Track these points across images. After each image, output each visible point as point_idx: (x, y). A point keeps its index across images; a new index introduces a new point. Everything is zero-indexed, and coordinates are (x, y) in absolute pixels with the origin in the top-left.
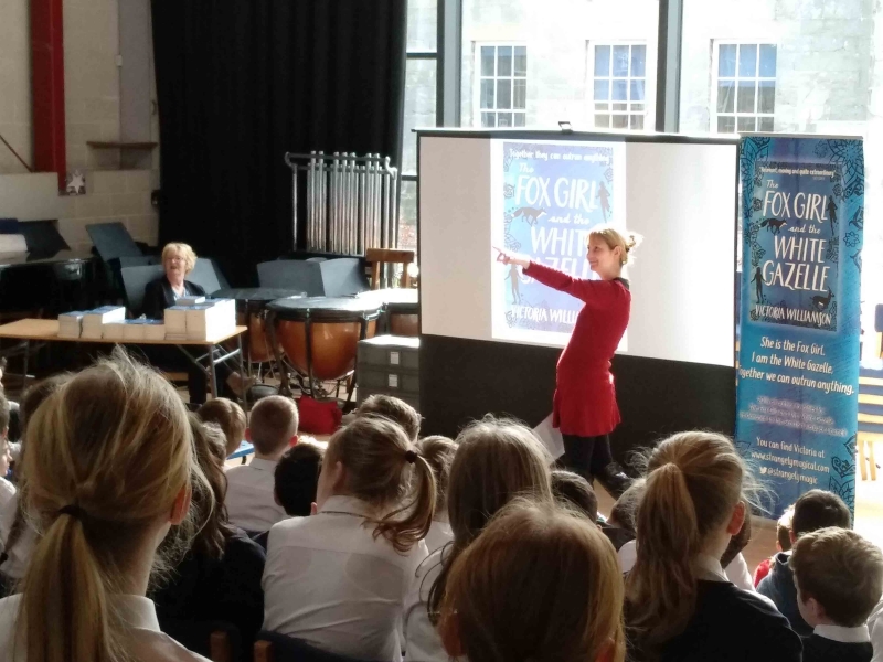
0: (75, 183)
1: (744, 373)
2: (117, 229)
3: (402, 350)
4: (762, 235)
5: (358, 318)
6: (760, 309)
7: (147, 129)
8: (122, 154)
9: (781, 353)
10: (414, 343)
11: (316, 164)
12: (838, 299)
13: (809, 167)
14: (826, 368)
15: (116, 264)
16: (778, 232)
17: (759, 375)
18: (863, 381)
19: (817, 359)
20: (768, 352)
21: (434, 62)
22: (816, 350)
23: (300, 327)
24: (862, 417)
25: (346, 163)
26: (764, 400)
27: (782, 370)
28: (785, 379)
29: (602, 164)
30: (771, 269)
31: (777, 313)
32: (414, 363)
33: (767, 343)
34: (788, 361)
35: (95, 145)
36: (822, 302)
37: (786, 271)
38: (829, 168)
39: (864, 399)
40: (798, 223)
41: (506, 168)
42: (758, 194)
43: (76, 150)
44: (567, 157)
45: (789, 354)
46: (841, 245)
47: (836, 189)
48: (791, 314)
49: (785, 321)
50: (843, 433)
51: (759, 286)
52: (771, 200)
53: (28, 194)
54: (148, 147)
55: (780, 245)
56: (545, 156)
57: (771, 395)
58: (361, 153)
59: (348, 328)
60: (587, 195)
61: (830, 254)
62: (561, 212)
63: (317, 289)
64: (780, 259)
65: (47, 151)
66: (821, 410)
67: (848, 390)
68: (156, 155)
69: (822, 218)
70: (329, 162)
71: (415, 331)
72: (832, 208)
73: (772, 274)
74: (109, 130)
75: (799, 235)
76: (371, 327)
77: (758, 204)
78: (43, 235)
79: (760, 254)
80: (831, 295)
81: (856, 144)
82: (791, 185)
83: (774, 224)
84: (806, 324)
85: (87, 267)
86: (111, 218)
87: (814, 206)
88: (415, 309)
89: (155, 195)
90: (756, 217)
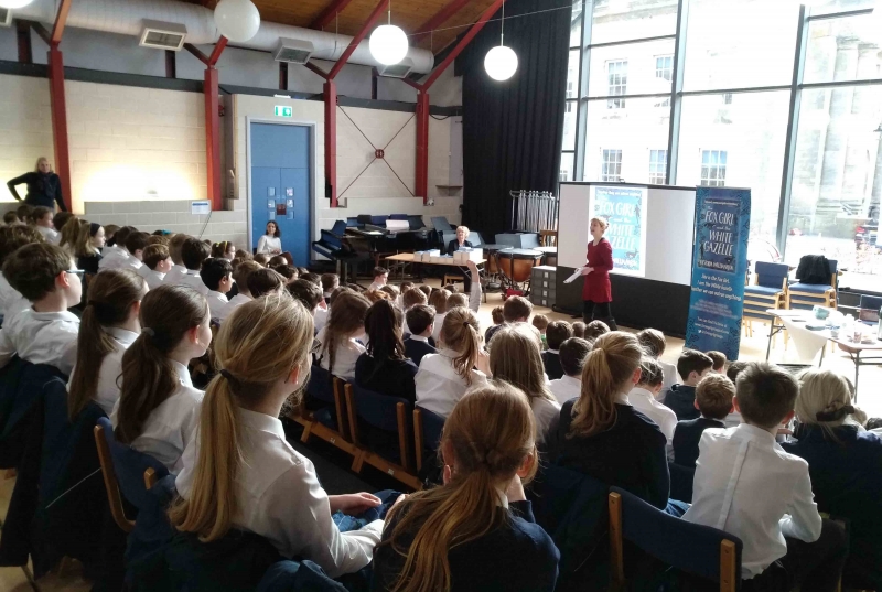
0: (431, 201)
1: (693, 289)
2: (443, 219)
3: (549, 272)
4: (704, 230)
5: (532, 258)
6: (702, 262)
7: (460, 182)
8: (448, 190)
9: (711, 281)
10: (554, 269)
11: (522, 195)
12: (737, 259)
13: (727, 201)
14: (730, 289)
15: (441, 233)
16: (711, 229)
17: (700, 290)
18: (746, 294)
19: (726, 285)
20: (704, 280)
21: (573, 154)
22: (725, 281)
23: (509, 261)
24: (746, 310)
25: (534, 195)
26: (702, 301)
27: (710, 289)
28: (711, 293)
29: (637, 196)
30: (708, 244)
31: (709, 264)
32: (554, 277)
33: (704, 277)
34: (713, 285)
35: (439, 187)
36: (728, 260)
37: (714, 246)
38: (735, 202)
39: (746, 302)
40: (720, 225)
41: (596, 198)
42: (703, 212)
43: (432, 189)
44: (623, 194)
45: (714, 282)
46: (739, 236)
47: (738, 211)
48: (716, 265)
49: (712, 268)
50: (736, 317)
51: (702, 252)
52: (709, 215)
53: (413, 206)
54: (459, 188)
55: (712, 235)
56: (613, 193)
57: (705, 299)
58: (540, 191)
59: (528, 262)
60: (630, 210)
61: (734, 239)
62: (619, 217)
63: (518, 245)
64: (712, 241)
65: (421, 189)
66: (726, 307)
67: (739, 299)
68: (461, 192)
69: (731, 223)
70: (527, 195)
71: (555, 264)
72: (736, 219)
73: (708, 247)
74: (445, 181)
75: (720, 231)
76: (538, 262)
77: (703, 217)
78: (416, 221)
79: (703, 238)
80: (733, 257)
81: (748, 191)
82: (717, 209)
83: (710, 225)
84: (722, 269)
85: (429, 234)
86: (442, 215)
87: (728, 218)
88: (555, 255)
89: (461, 206)
90: (702, 222)
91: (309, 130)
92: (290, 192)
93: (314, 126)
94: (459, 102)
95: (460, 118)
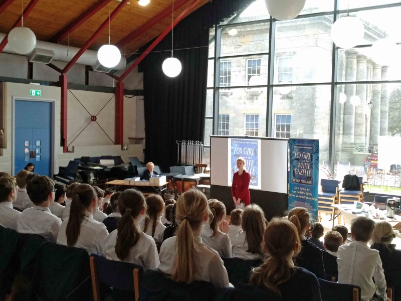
0: (125, 147)
1: (290, 195)
2: (136, 158)
3: (206, 188)
4: (295, 162)
5: (195, 180)
6: (294, 180)
7: (143, 135)
8: (137, 141)
9: (299, 191)
10: (209, 186)
11: (183, 144)
12: (313, 177)
13: (306, 146)
14: (311, 194)
15: (136, 167)
16: (298, 161)
17: (294, 196)
18: (319, 197)
19: (308, 192)
20: (296, 190)
21: (212, 119)
22: (308, 190)
23: (181, 182)
24: (319, 206)
25: (190, 143)
26: (295, 202)
27: (300, 194)
28: (300, 197)
29: (255, 144)
30: (297, 170)
31: (298, 181)
32: (209, 191)
33: (296, 188)
34: (301, 192)
35: (130, 138)
36: (309, 178)
37: (300, 171)
38: (311, 147)
39: (319, 202)
40: (304, 159)
41: (232, 145)
42: (293, 152)
43: (126, 140)
44: (247, 143)
45: (301, 191)
46: (314, 165)
47: (313, 152)
48: (302, 181)
49: (300, 183)
50: (315, 210)
51: (294, 174)
52: (297, 154)
53: (115, 150)
54: (142, 139)
55: (299, 165)
56: (241, 142)
57: (297, 201)
58: (195, 141)
59: (192, 183)
60: (251, 152)
61: (311, 167)
62: (245, 156)
63: (184, 173)
64: (299, 168)
65: (119, 140)
66: (309, 204)
67: (316, 200)
68: (144, 141)
69: (309, 158)
70: (187, 143)
71: (209, 184)
72: (311, 156)
73: (297, 171)
74: (133, 135)
75: (303, 162)
76: (198, 183)
77: (294, 155)
78: (118, 160)
79: (294, 167)
80: (311, 177)
81: (317, 141)
82: (301, 150)
83: (297, 159)
84: (305, 184)
85: (129, 168)
86: (134, 156)
87: (307, 156)
88: (209, 178)
89: (144, 150)
90: (293, 158)
91: (51, 105)
92: (38, 143)
93: (54, 102)
94: (141, 87)
95: (142, 97)
